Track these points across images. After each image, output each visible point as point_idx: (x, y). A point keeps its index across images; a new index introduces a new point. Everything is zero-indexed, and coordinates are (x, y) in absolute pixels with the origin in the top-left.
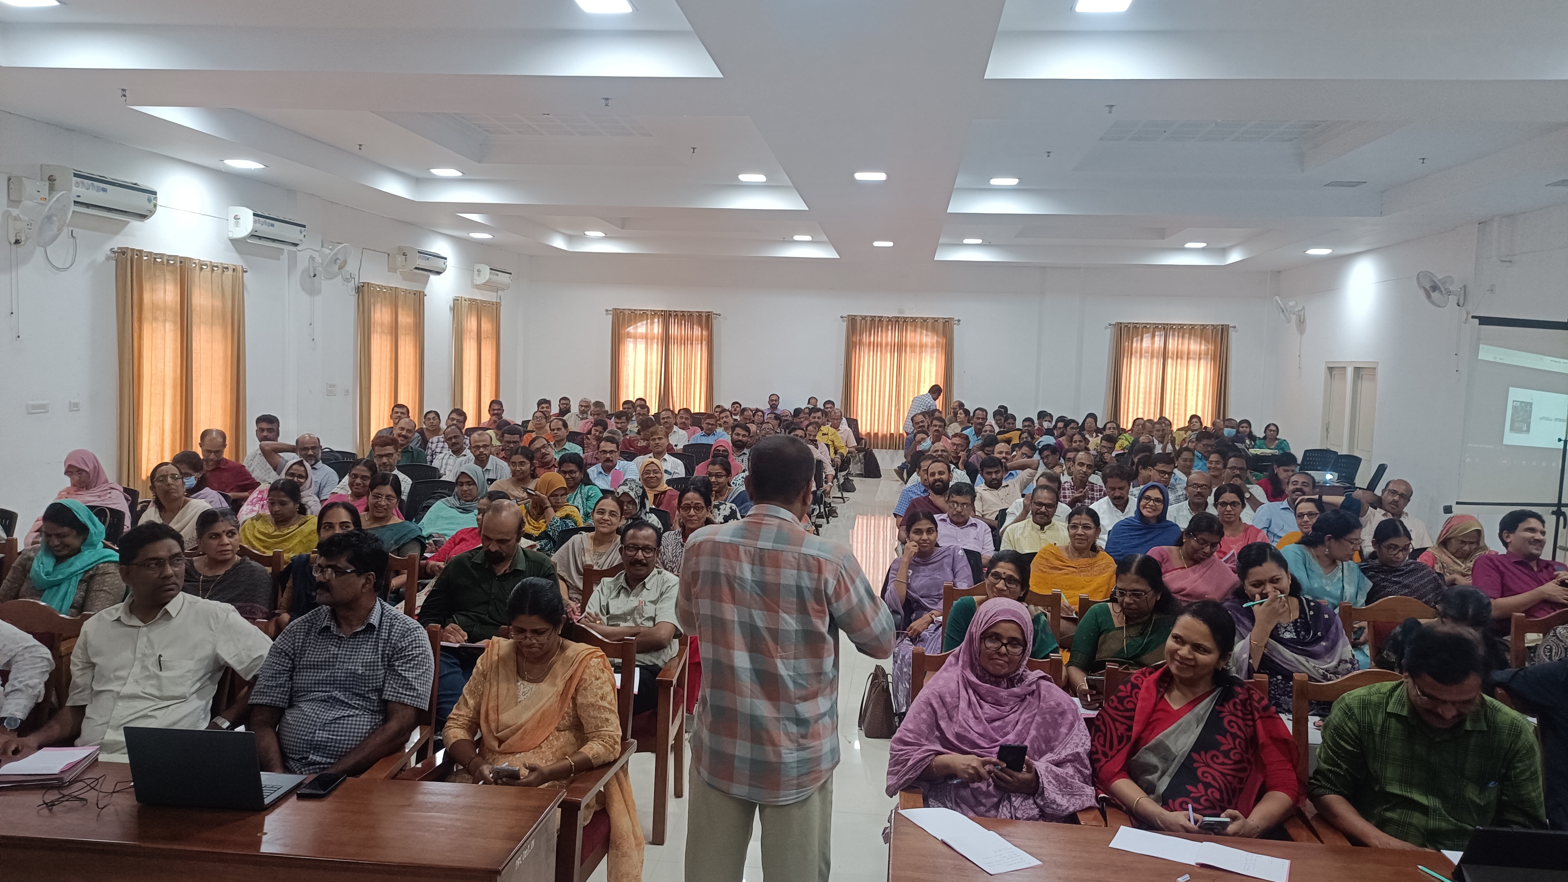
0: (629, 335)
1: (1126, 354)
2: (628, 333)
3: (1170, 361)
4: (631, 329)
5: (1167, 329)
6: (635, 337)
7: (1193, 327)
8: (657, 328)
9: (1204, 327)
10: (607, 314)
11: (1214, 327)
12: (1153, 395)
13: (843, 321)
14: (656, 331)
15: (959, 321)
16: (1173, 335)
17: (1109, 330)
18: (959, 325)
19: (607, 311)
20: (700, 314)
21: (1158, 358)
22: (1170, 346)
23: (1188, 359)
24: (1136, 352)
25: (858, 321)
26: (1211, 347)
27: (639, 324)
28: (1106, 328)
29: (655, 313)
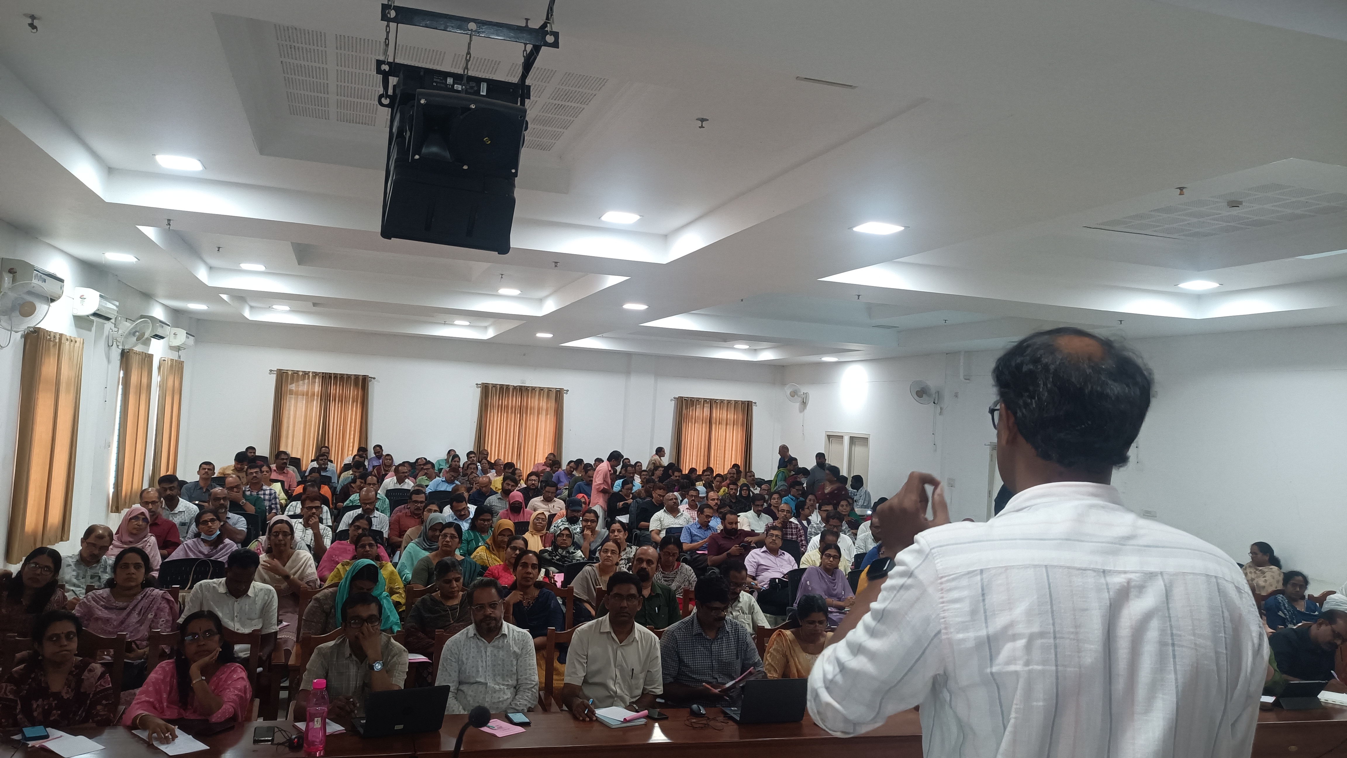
0: (291, 392)
1: (685, 420)
2: (290, 390)
3: (714, 426)
4: (293, 387)
5: (712, 403)
6: (297, 394)
7: (729, 402)
8: (317, 388)
9: (736, 402)
10: (270, 374)
11: (743, 402)
12: (702, 450)
13: (478, 387)
14: (316, 390)
15: (568, 391)
16: (716, 408)
17: (674, 402)
18: (567, 393)
19: (271, 371)
20: (357, 377)
21: (706, 423)
22: (714, 415)
23: (727, 424)
24: (692, 418)
25: (490, 388)
26: (740, 417)
27: (301, 382)
28: (671, 400)
29: (315, 374)
